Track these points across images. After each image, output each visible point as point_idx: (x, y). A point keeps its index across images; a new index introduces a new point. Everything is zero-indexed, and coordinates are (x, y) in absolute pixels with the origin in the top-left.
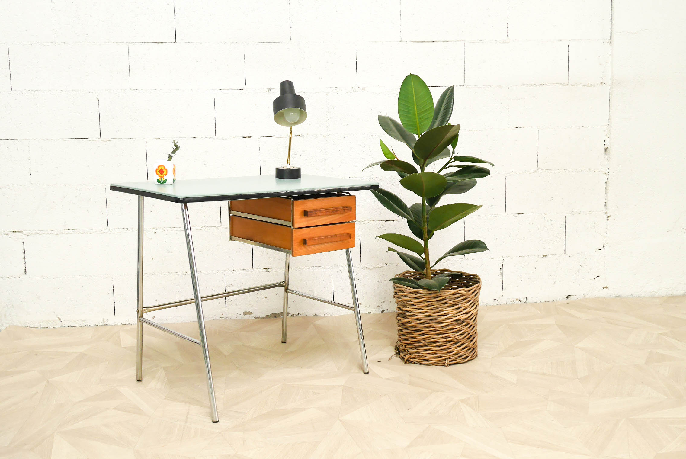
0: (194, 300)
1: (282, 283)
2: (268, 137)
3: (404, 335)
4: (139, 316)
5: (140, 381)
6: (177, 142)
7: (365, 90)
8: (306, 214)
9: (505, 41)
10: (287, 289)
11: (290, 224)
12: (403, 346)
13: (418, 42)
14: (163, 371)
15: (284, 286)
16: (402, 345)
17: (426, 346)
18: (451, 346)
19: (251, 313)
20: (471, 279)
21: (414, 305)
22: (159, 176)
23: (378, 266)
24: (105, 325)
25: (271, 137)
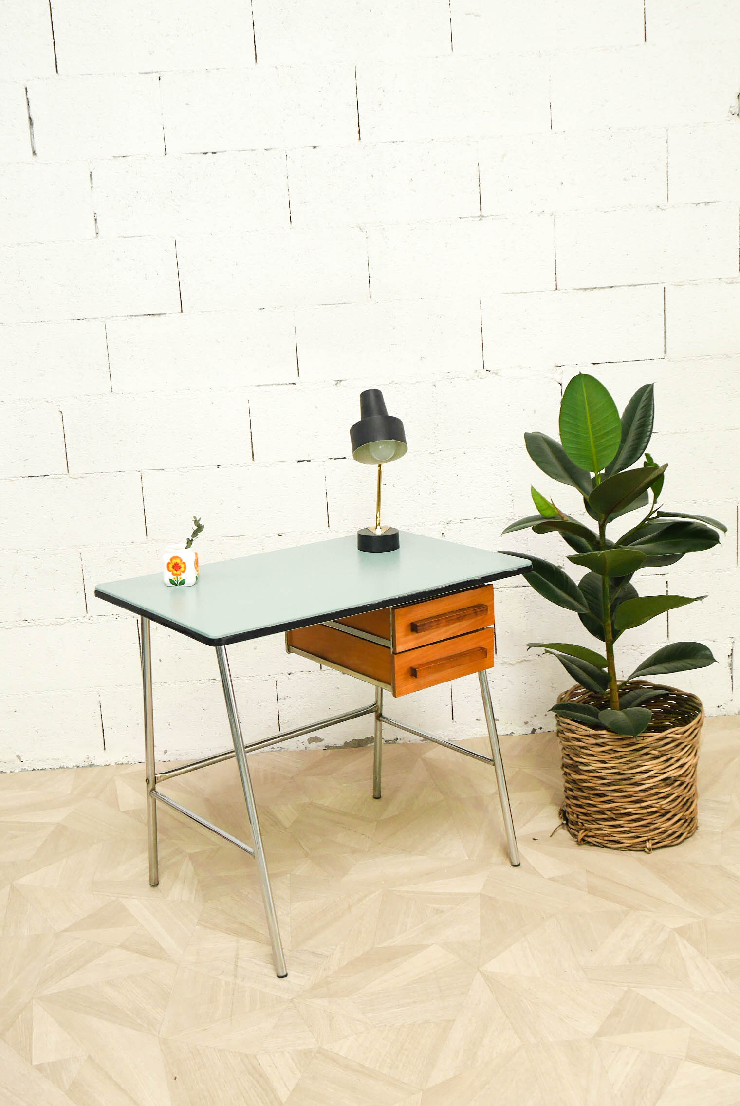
0: (234, 753)
1: (371, 706)
2: (339, 458)
3: (575, 798)
4: (151, 787)
5: (155, 884)
6: (200, 519)
7: (496, 374)
8: (414, 628)
9: (735, 280)
10: (379, 717)
11: (389, 644)
12: (575, 816)
13: (585, 289)
14: (190, 863)
15: (376, 712)
16: (573, 813)
17: (615, 820)
18: (654, 819)
19: (321, 740)
20: (685, 700)
21: (593, 755)
22: (173, 574)
23: (525, 658)
24: (91, 766)
25: (344, 458)
